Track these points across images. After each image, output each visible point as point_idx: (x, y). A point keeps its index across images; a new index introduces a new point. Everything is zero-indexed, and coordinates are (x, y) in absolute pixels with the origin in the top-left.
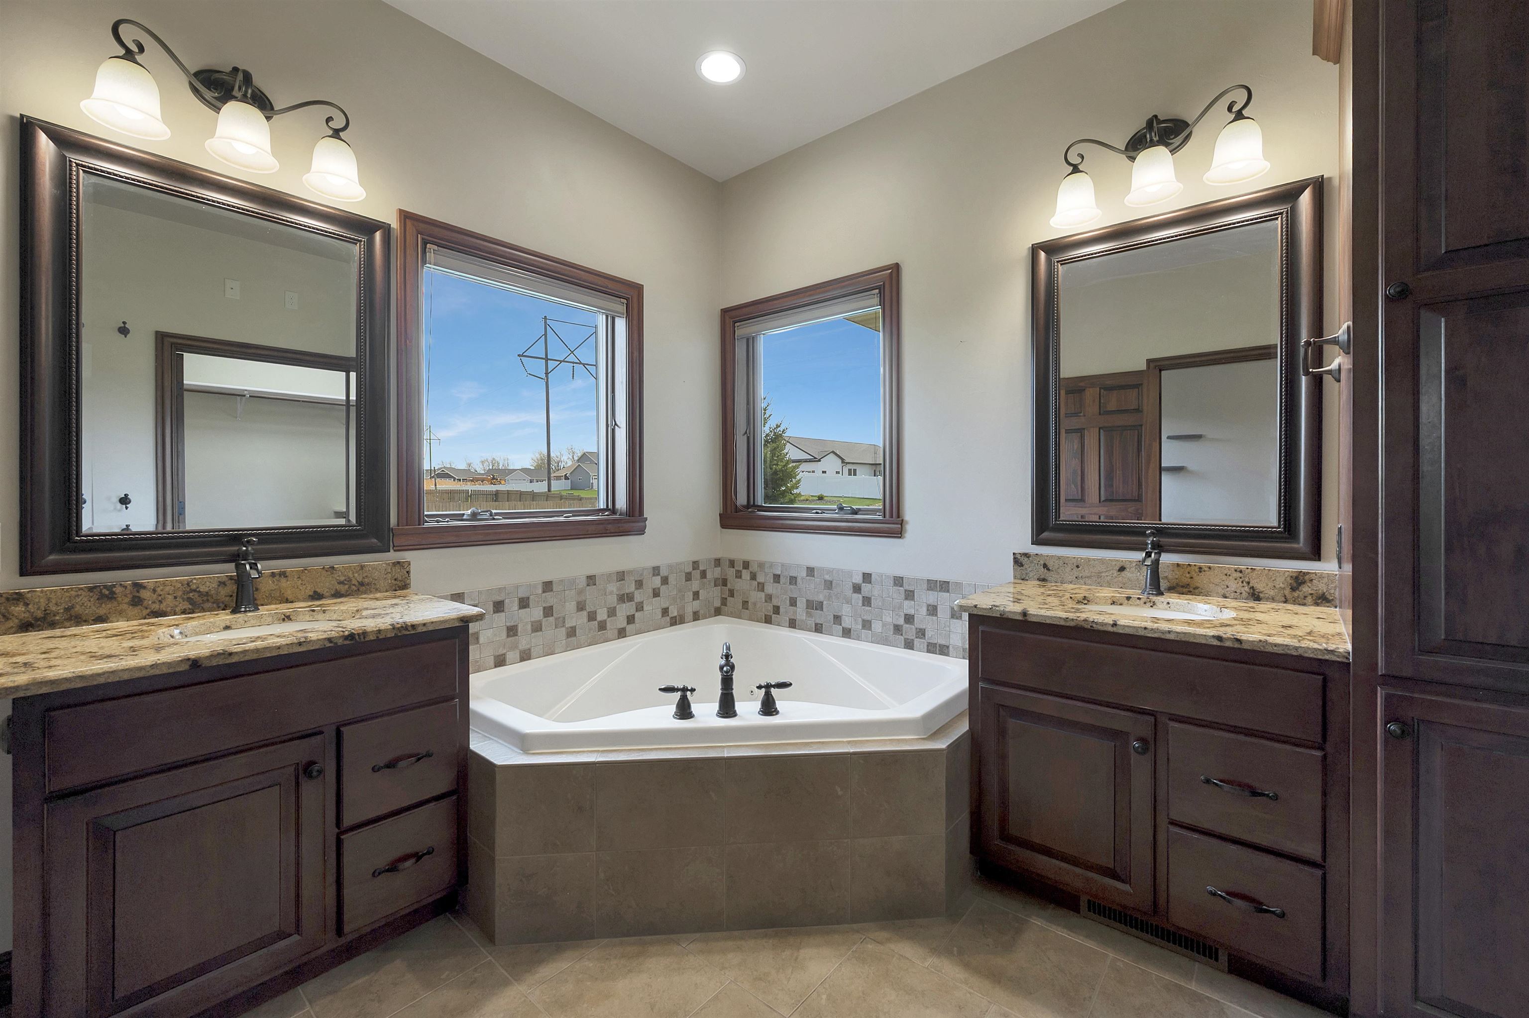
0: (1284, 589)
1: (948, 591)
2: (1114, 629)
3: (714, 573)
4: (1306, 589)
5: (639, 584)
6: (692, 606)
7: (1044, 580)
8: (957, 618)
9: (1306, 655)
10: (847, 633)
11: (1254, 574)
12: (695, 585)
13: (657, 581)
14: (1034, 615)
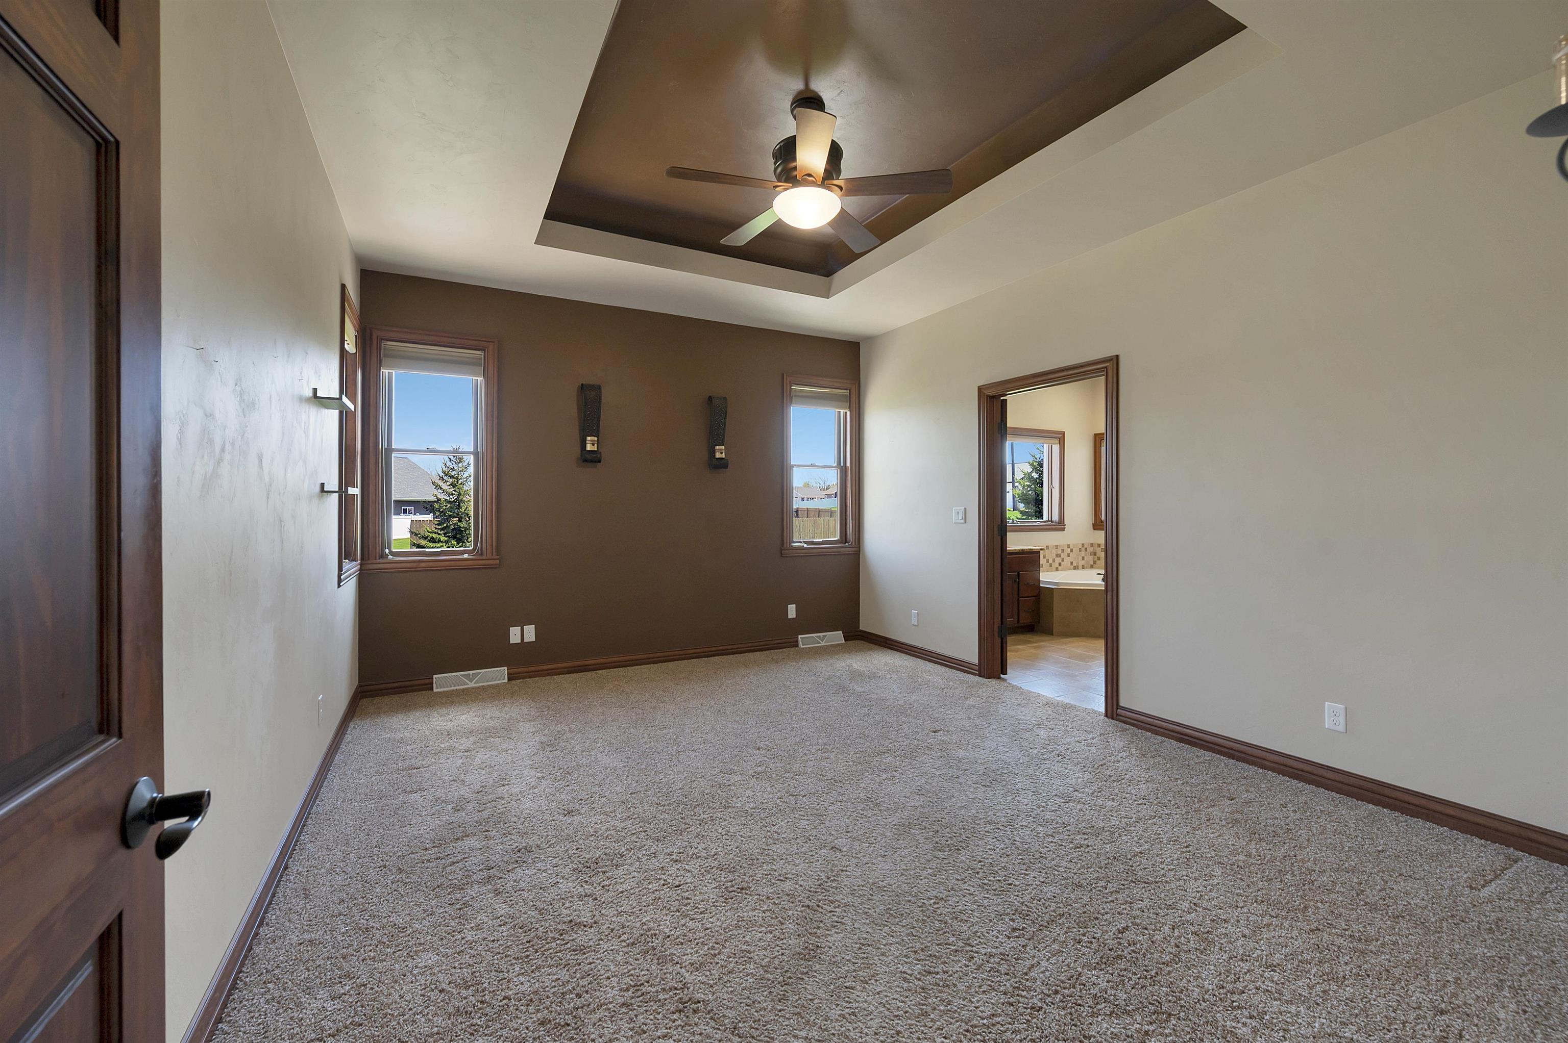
3: (1090, 550)
5: (1063, 551)
6: (1082, 563)
12: (1083, 554)
13: (1069, 550)
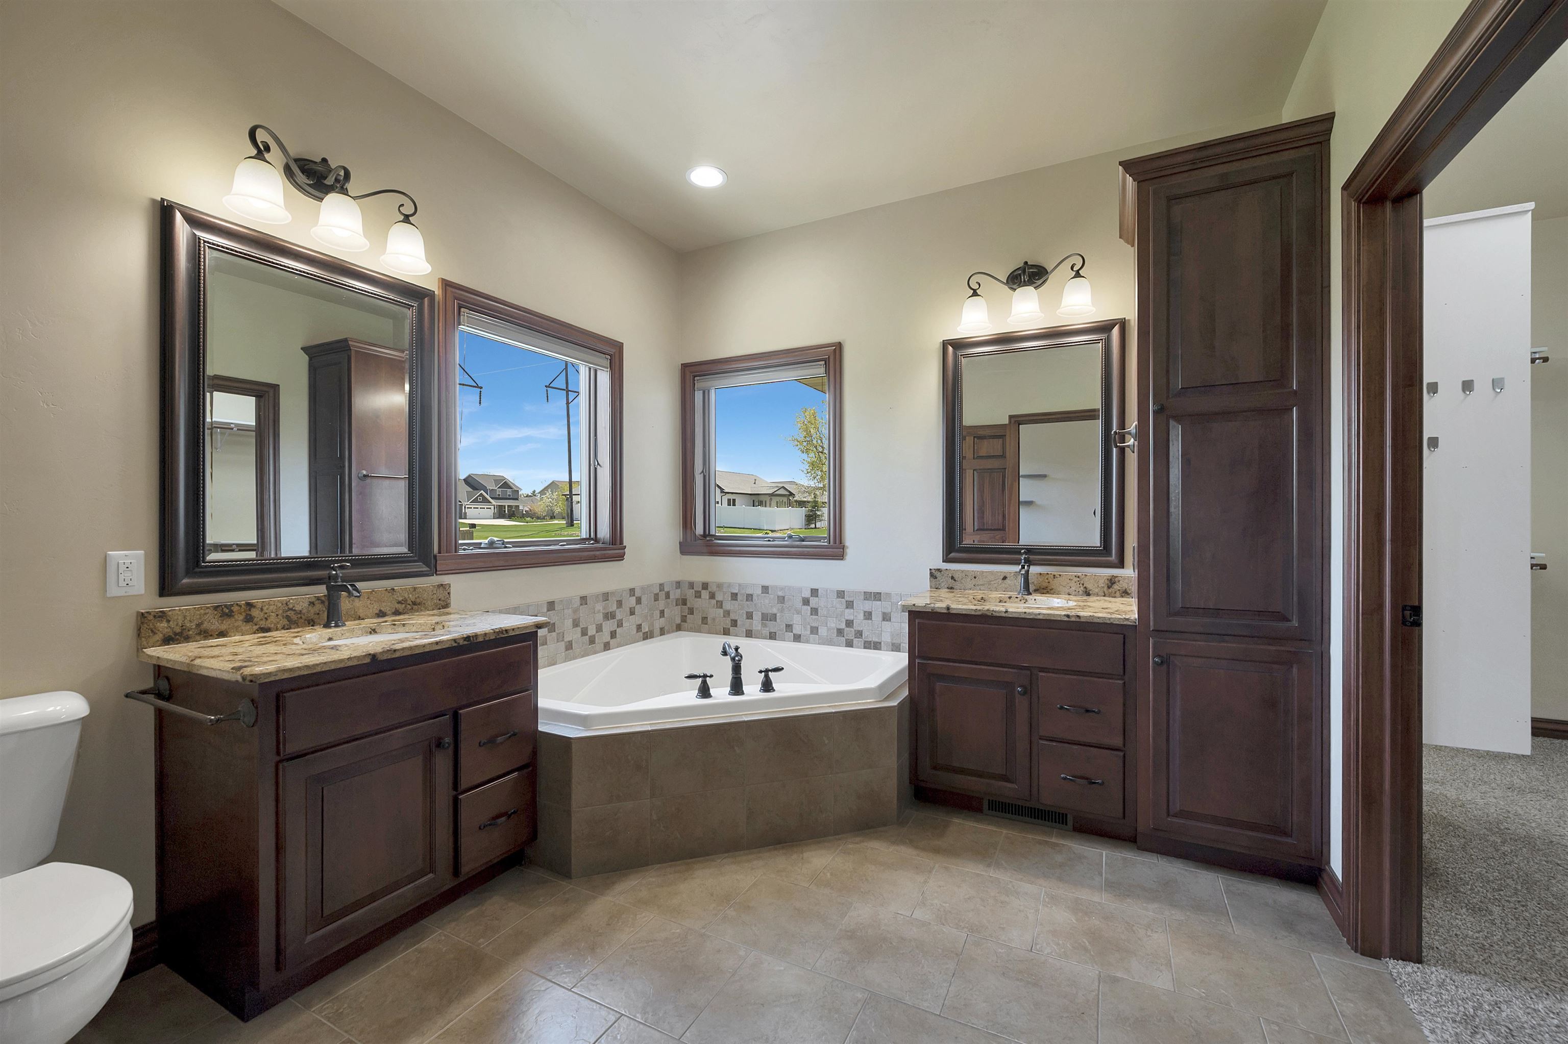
0: (1103, 587)
1: (880, 600)
2: (1006, 615)
3: (675, 594)
4: (1116, 587)
5: (620, 604)
6: (659, 623)
7: (952, 588)
8: (887, 621)
9: (1115, 622)
10: (797, 638)
11: (1086, 579)
12: (662, 604)
13: (633, 600)
14: (955, 609)
